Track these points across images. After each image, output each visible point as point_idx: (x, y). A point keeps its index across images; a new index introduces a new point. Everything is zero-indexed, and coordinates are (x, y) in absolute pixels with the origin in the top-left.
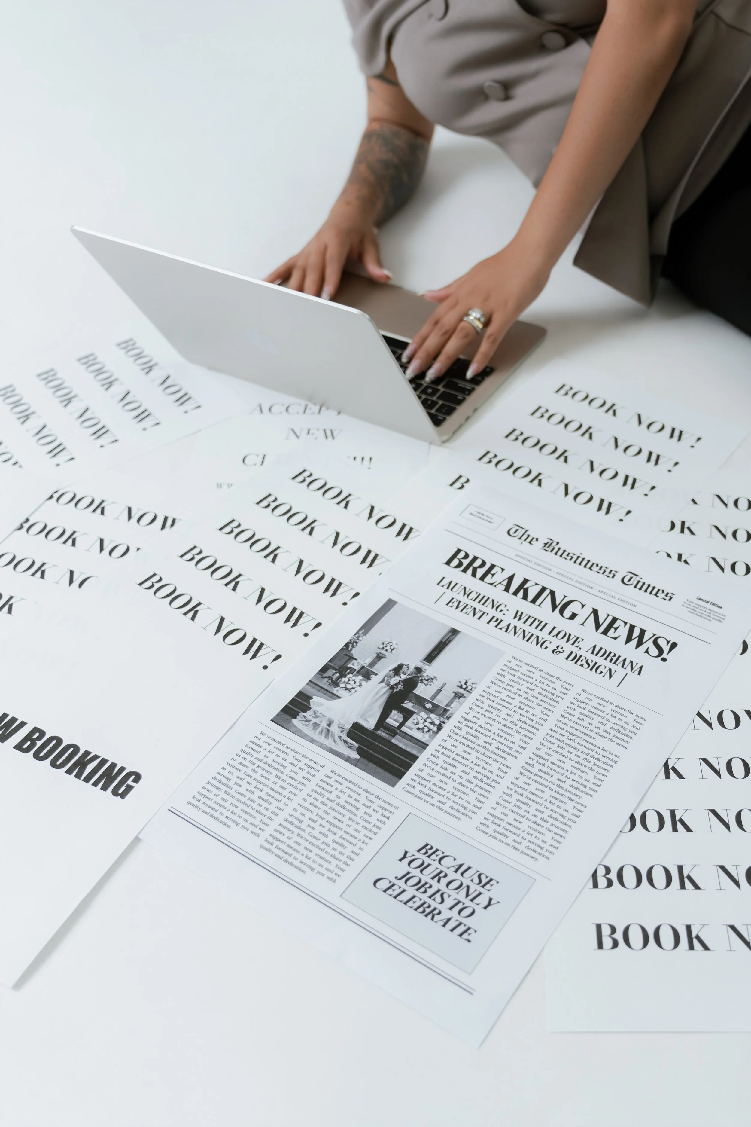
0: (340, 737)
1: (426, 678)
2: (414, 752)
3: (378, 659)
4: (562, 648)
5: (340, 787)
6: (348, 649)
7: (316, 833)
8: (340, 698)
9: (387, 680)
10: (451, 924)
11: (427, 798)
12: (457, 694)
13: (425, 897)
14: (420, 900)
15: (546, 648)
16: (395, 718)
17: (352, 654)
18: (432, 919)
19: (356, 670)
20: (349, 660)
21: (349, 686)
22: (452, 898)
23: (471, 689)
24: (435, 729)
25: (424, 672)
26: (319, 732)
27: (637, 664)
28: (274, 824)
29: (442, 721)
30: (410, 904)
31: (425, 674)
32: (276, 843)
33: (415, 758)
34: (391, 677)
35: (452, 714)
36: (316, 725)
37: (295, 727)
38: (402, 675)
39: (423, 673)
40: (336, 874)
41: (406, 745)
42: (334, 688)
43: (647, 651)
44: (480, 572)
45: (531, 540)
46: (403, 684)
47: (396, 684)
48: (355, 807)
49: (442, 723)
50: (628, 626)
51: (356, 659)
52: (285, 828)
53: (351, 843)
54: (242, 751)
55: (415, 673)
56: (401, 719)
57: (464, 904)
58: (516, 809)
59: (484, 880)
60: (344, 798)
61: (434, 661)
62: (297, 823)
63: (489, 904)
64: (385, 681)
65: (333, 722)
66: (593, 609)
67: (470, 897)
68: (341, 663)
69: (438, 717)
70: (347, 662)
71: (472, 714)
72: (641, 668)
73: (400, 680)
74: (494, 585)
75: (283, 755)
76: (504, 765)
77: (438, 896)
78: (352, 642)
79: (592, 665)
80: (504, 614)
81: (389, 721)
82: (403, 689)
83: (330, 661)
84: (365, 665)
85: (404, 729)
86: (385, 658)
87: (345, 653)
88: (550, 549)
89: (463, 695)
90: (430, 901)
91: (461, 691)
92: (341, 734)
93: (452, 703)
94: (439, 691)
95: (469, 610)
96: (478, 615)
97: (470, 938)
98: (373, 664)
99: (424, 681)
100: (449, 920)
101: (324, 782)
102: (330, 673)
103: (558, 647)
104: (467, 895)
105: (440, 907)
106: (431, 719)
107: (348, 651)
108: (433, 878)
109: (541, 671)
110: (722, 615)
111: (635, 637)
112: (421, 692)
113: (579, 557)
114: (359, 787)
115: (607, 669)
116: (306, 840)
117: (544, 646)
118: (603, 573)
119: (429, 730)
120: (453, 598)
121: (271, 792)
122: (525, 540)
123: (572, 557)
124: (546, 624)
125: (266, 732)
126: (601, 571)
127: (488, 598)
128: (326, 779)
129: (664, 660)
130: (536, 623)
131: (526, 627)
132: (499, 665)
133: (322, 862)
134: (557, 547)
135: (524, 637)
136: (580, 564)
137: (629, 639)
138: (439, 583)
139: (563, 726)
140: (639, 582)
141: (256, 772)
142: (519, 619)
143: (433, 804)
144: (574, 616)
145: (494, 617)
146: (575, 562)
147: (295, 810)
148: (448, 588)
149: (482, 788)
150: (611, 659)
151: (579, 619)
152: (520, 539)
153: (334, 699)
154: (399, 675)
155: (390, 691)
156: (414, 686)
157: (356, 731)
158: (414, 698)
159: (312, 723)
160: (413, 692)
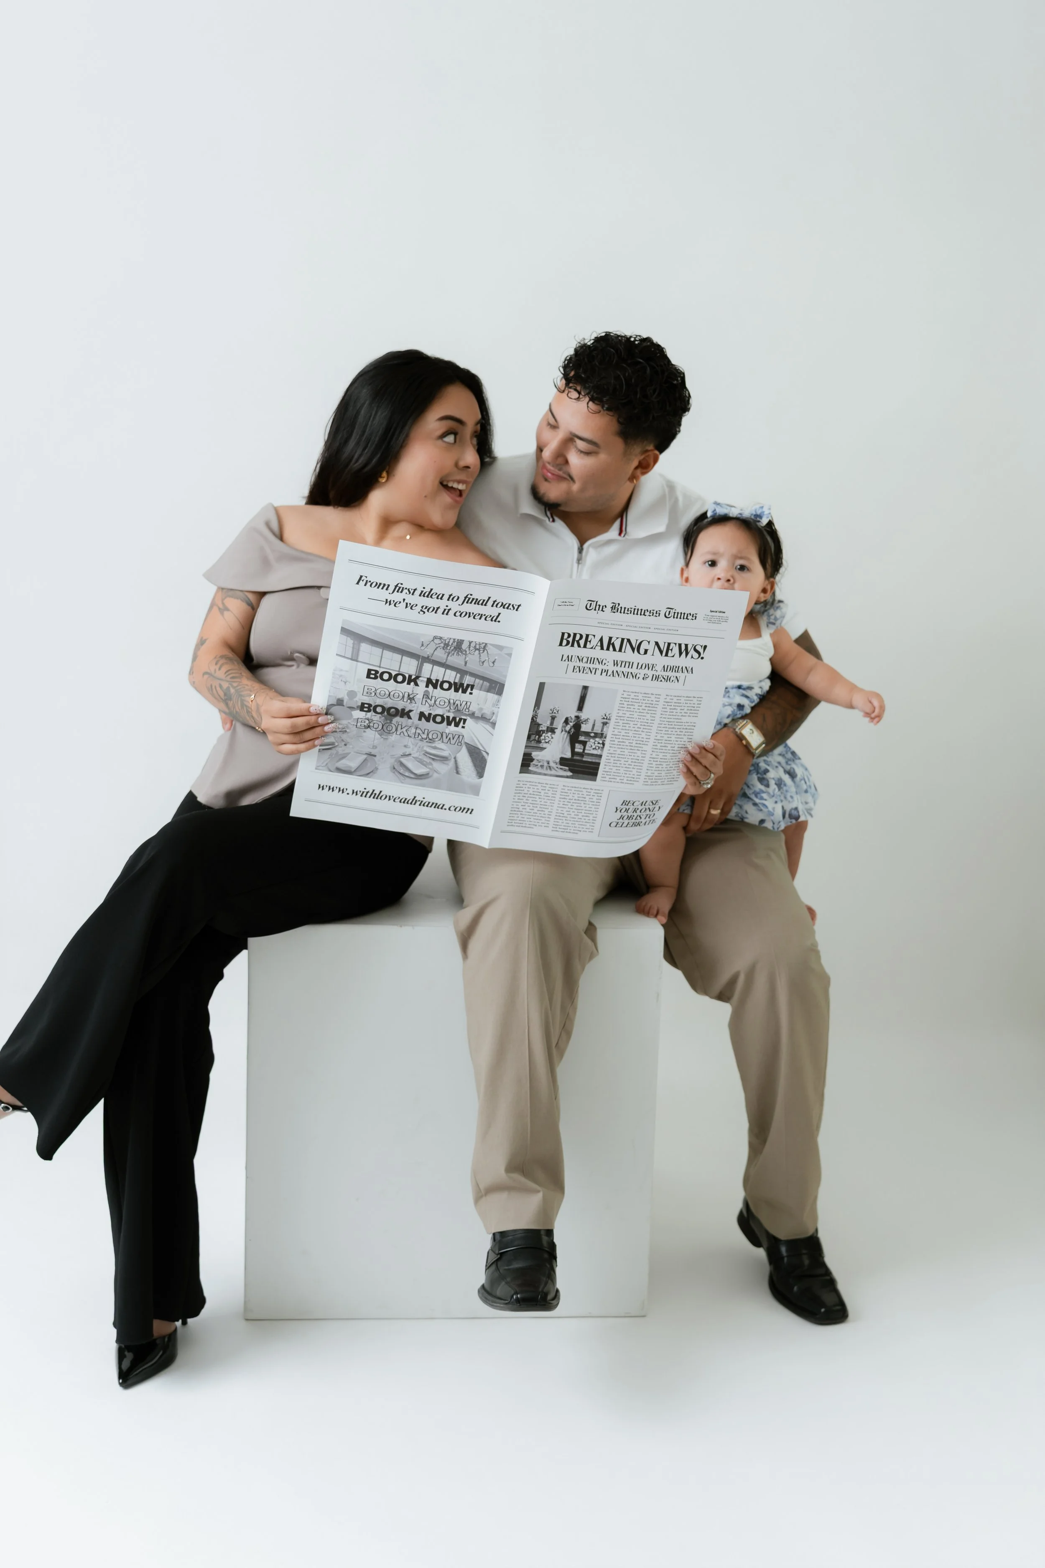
0: (557, 767)
2: (597, 761)
4: (647, 675)
6: (535, 720)
7: (573, 816)
8: (546, 748)
9: (564, 729)
11: (614, 780)
12: (604, 723)
14: (632, 822)
15: (639, 678)
17: (538, 722)
19: (545, 730)
20: (538, 726)
21: (547, 741)
22: (644, 816)
23: (610, 718)
24: (602, 746)
26: (546, 769)
27: (689, 667)
28: (552, 820)
29: (603, 740)
30: (629, 826)
31: (582, 719)
32: (558, 827)
33: (599, 764)
34: (565, 727)
35: (606, 735)
36: (542, 766)
37: (532, 771)
38: (570, 723)
39: (580, 718)
41: (591, 759)
43: (692, 657)
44: (582, 642)
45: (602, 608)
46: (573, 728)
47: (570, 729)
48: (583, 797)
49: (604, 742)
50: (677, 645)
51: (542, 725)
52: (558, 819)
53: (590, 814)
54: (515, 793)
55: (577, 720)
56: (582, 747)
59: (654, 802)
60: (576, 796)
62: (562, 815)
63: (660, 809)
65: (550, 761)
66: (655, 642)
68: (536, 730)
69: (600, 739)
70: (538, 728)
71: (617, 731)
72: (692, 669)
73: (571, 727)
75: (536, 787)
76: (643, 751)
77: (638, 818)
78: (534, 716)
79: (666, 678)
80: (607, 665)
81: (576, 750)
82: (575, 731)
83: (529, 731)
84: (549, 726)
85: (586, 751)
87: (534, 723)
88: (615, 611)
89: (607, 722)
90: (636, 821)
91: (605, 720)
92: (557, 766)
93: (603, 729)
94: (594, 725)
95: (587, 670)
96: (593, 671)
98: (552, 723)
100: (646, 822)
102: (533, 737)
103: (645, 675)
104: (650, 811)
105: (641, 821)
106: (597, 742)
108: (633, 812)
109: (641, 693)
110: (726, 617)
111: (684, 650)
113: (635, 609)
114: (580, 788)
115: (675, 677)
116: (570, 821)
117: (637, 678)
118: (653, 615)
119: (599, 748)
120: (574, 666)
121: (541, 806)
122: (599, 610)
123: (631, 611)
124: (633, 663)
125: (520, 780)
126: (651, 614)
127: (594, 658)
128: (563, 791)
129: (702, 658)
130: (627, 664)
131: (623, 669)
132: (618, 699)
133: (583, 827)
134: (619, 607)
135: (624, 676)
136: (637, 614)
137: (681, 653)
138: (562, 660)
139: (664, 720)
140: (675, 613)
141: (528, 800)
142: (617, 665)
143: (618, 782)
144: (646, 651)
145: (602, 670)
146: (634, 614)
147: (557, 810)
148: (568, 661)
149: (637, 766)
150: (675, 670)
151: (650, 652)
152: (595, 610)
153: (543, 750)
154: (569, 724)
155: (569, 735)
156: (580, 727)
157: (563, 761)
158: (583, 734)
159: (539, 766)
160: (581, 730)
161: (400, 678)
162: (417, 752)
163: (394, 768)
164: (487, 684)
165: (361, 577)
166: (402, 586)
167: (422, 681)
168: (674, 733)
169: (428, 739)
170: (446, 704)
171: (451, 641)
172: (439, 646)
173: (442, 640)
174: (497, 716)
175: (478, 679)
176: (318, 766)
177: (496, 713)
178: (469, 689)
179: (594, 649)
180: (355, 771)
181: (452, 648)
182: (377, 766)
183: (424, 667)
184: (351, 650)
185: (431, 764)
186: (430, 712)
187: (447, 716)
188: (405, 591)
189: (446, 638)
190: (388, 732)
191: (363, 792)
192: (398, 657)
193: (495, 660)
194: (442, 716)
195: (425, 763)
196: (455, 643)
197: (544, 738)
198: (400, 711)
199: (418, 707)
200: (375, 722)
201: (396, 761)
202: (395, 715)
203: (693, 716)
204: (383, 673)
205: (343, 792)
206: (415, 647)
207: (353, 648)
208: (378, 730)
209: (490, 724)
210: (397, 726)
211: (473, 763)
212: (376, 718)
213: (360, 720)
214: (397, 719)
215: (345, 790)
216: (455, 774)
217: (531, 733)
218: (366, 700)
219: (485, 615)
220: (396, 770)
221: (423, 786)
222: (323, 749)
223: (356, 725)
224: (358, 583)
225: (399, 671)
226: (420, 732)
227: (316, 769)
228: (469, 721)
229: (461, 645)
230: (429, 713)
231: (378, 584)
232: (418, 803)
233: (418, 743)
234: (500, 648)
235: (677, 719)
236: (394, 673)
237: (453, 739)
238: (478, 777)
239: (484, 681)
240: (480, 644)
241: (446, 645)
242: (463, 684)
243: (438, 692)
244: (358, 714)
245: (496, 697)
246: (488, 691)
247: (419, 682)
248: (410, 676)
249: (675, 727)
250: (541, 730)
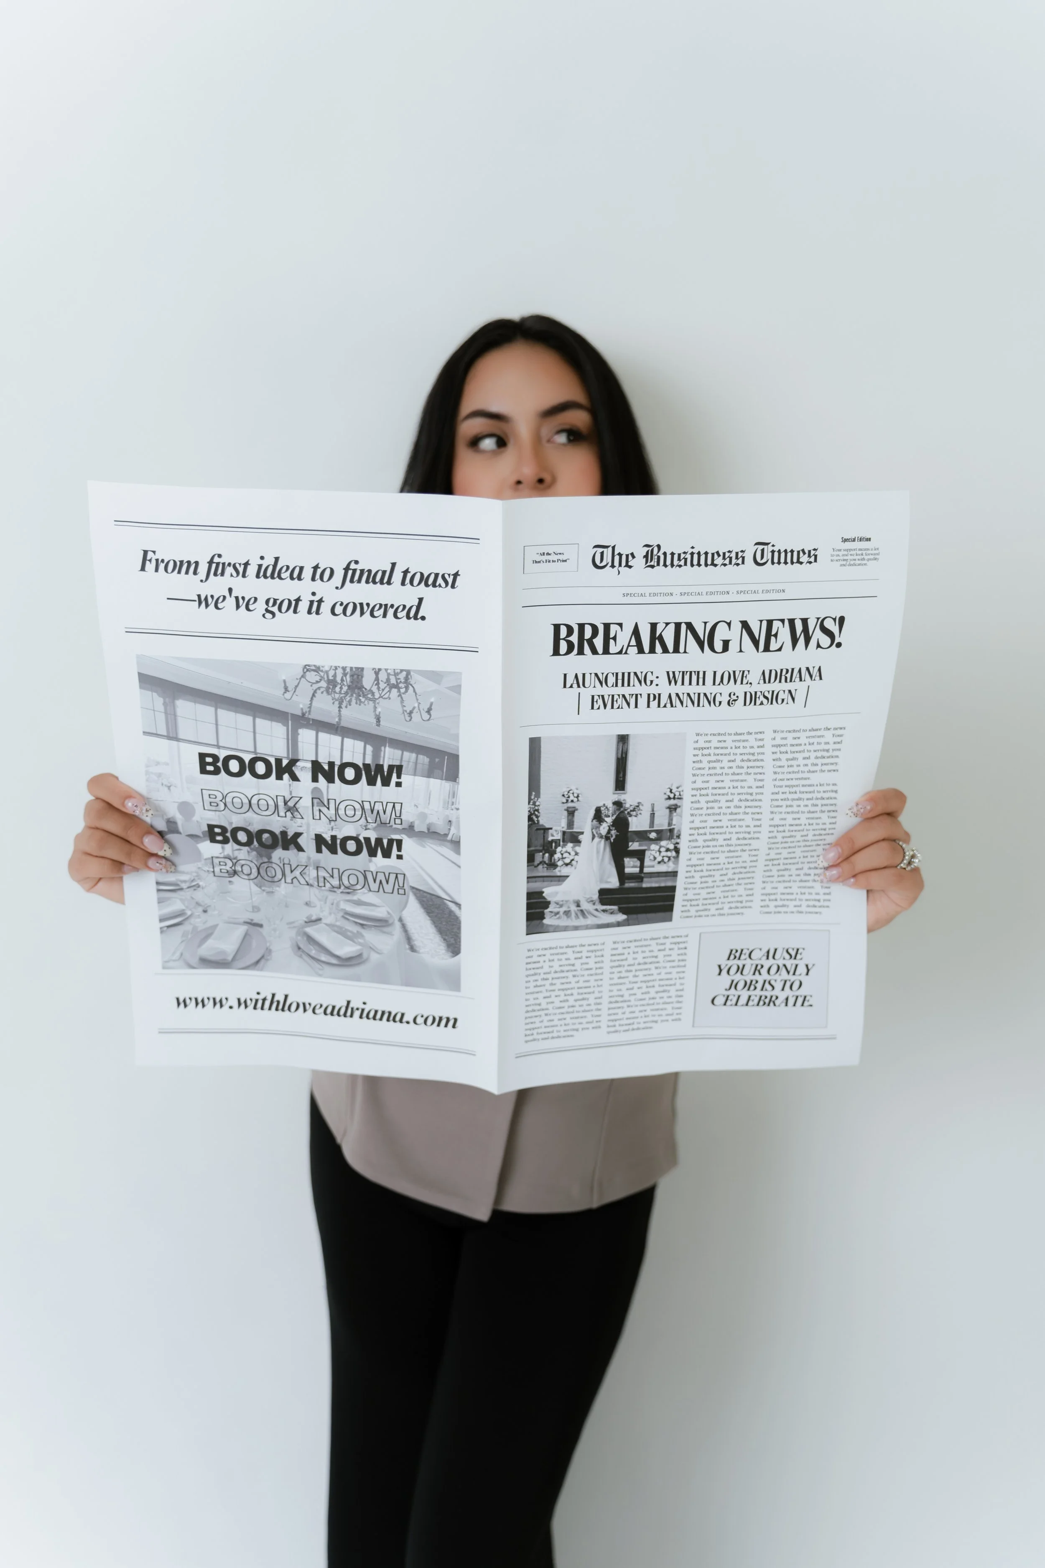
0: (597, 910)
1: (632, 809)
2: (669, 884)
3: (571, 815)
4: (734, 695)
5: (631, 950)
6: (535, 822)
7: (639, 996)
8: (568, 876)
9: (597, 833)
10: (791, 1001)
11: (706, 913)
12: (671, 807)
13: (758, 992)
14: (756, 996)
15: (720, 703)
16: (632, 865)
17: (542, 825)
18: (775, 1005)
19: (559, 840)
20: (544, 833)
21: (567, 861)
22: (778, 981)
23: (680, 795)
24: (674, 854)
25: (625, 803)
26: (575, 917)
27: (814, 667)
28: (605, 1012)
29: (674, 843)
30: (750, 1003)
31: (627, 806)
32: (617, 1023)
33: (673, 889)
34: (598, 827)
35: (679, 831)
36: (567, 913)
37: (551, 926)
38: (606, 819)
39: (624, 805)
40: (677, 1014)
41: (656, 882)
42: (554, 871)
43: (819, 646)
44: (599, 642)
45: (627, 561)
46: (614, 828)
47: (609, 832)
48: (653, 957)
49: (676, 845)
50: (786, 622)
51: (551, 829)
52: (614, 1008)
53: (671, 985)
54: (527, 976)
55: (617, 810)
56: (638, 863)
57: (790, 980)
58: (781, 879)
59: (793, 953)
60: (640, 956)
61: (626, 785)
62: (620, 999)
63: (808, 970)
64: (596, 835)
65: (580, 901)
66: (741, 622)
67: (791, 973)
68: (541, 841)
69: (668, 841)
70: (544, 836)
71: (697, 820)
72: (819, 670)
73: (608, 826)
74: (624, 651)
75: (563, 957)
76: (751, 850)
77: (767, 986)
78: (533, 812)
79: (770, 697)
80: (657, 685)
81: (628, 870)
82: (618, 833)
83: (529, 846)
84: (564, 829)
85: (646, 870)
86: (577, 810)
87: (535, 829)
88: (654, 563)
89: (676, 805)
90: (764, 993)
91: (672, 802)
92: (595, 907)
93: (672, 820)
94: (653, 815)
95: (620, 701)
96: (632, 702)
97: (810, 1003)
98: (570, 824)
99: (632, 813)
100: (787, 999)
101: (615, 955)
102: (538, 857)
103: (730, 696)
104: (788, 972)
105: (774, 993)
106: (664, 847)
107: (536, 825)
108: (754, 974)
109: (730, 734)
110: (875, 550)
111: (800, 633)
112: (636, 826)
113: (692, 554)
114: (645, 940)
115: (787, 692)
116: (637, 1006)
117: (717, 703)
118: (730, 563)
119: (669, 858)
120: (593, 697)
121: (581, 991)
122: (620, 565)
123: (686, 559)
124: (704, 673)
125: (532, 947)
126: (727, 561)
127: (629, 674)
128: (614, 952)
129: (839, 645)
130: (694, 678)
131: (687, 689)
132: (690, 752)
133: (660, 1012)
134: (660, 554)
135: (693, 703)
136: (699, 565)
137: (795, 641)
138: (565, 686)
139: (781, 783)
140: (773, 552)
141: (555, 984)
142: (676, 683)
143: (714, 915)
144: (726, 644)
145: (649, 695)
146: (692, 565)
147: (611, 991)
148: (579, 686)
149: (744, 878)
150: (786, 678)
151: (733, 646)
152: (613, 566)
153: (564, 881)
154: (603, 821)
155: (608, 843)
156: (626, 824)
157: (606, 896)
158: (634, 837)
159: (561, 913)
160: (630, 830)
161: (260, 768)
162: (330, 914)
163: (299, 948)
164: (424, 760)
165: (146, 552)
166: (221, 560)
167: (303, 768)
168: (802, 809)
169: (342, 887)
170: (359, 813)
171: (340, 673)
172: (319, 688)
173: (322, 674)
174: (458, 828)
175: (407, 751)
176: (166, 962)
177: (454, 820)
178: (394, 775)
179: (626, 653)
180: (234, 958)
181: (345, 688)
182: (268, 944)
183: (300, 738)
184: (163, 716)
185: (362, 936)
186: (334, 833)
187: (365, 838)
188: (229, 570)
189: (327, 668)
190: (270, 879)
191: (257, 1001)
192: (245, 720)
193: (431, 704)
194: (356, 839)
195: (349, 934)
196: (348, 676)
197: (560, 856)
198: (279, 836)
199: (308, 825)
200: (243, 862)
201: (298, 934)
202: (273, 846)
203: (829, 771)
204: (227, 759)
205: (221, 1006)
206: (272, 696)
207: (166, 713)
208: (252, 877)
209: (448, 844)
210: (281, 865)
211: (436, 926)
212: (243, 853)
213: (216, 861)
214: (278, 854)
215: (224, 1001)
216: (409, 951)
217: (532, 849)
218: (215, 819)
219: (392, 606)
220: (303, 951)
221: (358, 979)
222: (168, 927)
223: (214, 872)
224: (143, 568)
225: (255, 752)
226: (326, 875)
227: (164, 968)
228: (408, 844)
229: (361, 680)
230: (332, 836)
231: (178, 564)
232: (357, 1014)
233: (327, 898)
234: (435, 676)
235: (802, 779)
236: (247, 758)
237: (387, 882)
238: (451, 954)
239: (418, 754)
240: (396, 674)
241: (332, 683)
242: (382, 766)
243: (337, 790)
244: (209, 849)
245: (447, 785)
246: (430, 774)
247: (298, 773)
248: (279, 761)
249: (802, 796)
250: (552, 841)
